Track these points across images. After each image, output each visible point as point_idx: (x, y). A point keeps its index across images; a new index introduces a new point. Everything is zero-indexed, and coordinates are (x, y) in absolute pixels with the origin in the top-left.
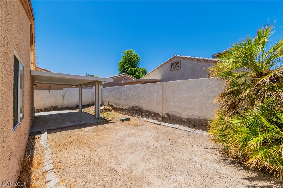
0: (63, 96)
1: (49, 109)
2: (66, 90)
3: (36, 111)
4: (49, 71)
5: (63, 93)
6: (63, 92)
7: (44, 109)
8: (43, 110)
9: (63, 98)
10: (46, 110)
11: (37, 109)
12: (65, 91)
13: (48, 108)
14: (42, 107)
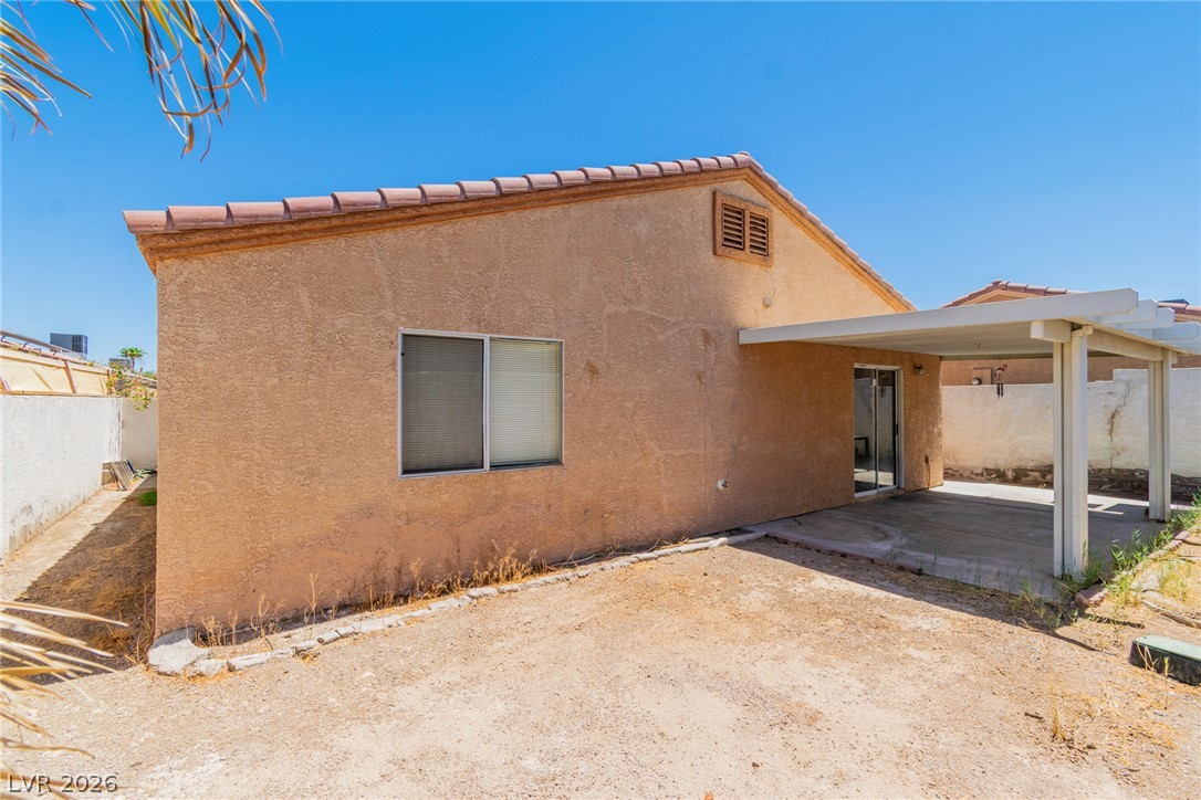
0: (1113, 417)
1: (1037, 474)
2: (1128, 383)
3: (982, 475)
4: (1046, 293)
5: (1110, 397)
6: (1111, 393)
7: (1014, 470)
8: (1010, 475)
9: (1109, 427)
10: (1000, 476)
11: (987, 470)
12: (1121, 388)
13: (1032, 470)
14: (1006, 460)
